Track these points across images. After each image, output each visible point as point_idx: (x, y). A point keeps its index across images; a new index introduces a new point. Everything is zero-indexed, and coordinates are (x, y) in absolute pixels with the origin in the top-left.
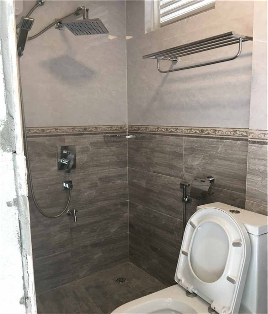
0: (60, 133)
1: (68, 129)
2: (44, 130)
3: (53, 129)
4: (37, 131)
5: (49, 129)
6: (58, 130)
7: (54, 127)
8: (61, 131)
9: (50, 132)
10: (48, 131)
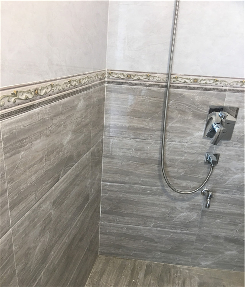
0: (220, 86)
1: (235, 82)
2: (197, 80)
3: (212, 80)
4: (186, 80)
5: (205, 80)
6: (218, 83)
7: (213, 77)
8: (222, 85)
9: (206, 84)
10: (203, 82)
